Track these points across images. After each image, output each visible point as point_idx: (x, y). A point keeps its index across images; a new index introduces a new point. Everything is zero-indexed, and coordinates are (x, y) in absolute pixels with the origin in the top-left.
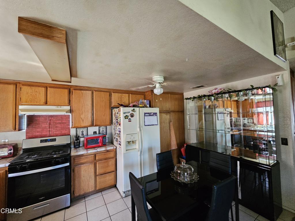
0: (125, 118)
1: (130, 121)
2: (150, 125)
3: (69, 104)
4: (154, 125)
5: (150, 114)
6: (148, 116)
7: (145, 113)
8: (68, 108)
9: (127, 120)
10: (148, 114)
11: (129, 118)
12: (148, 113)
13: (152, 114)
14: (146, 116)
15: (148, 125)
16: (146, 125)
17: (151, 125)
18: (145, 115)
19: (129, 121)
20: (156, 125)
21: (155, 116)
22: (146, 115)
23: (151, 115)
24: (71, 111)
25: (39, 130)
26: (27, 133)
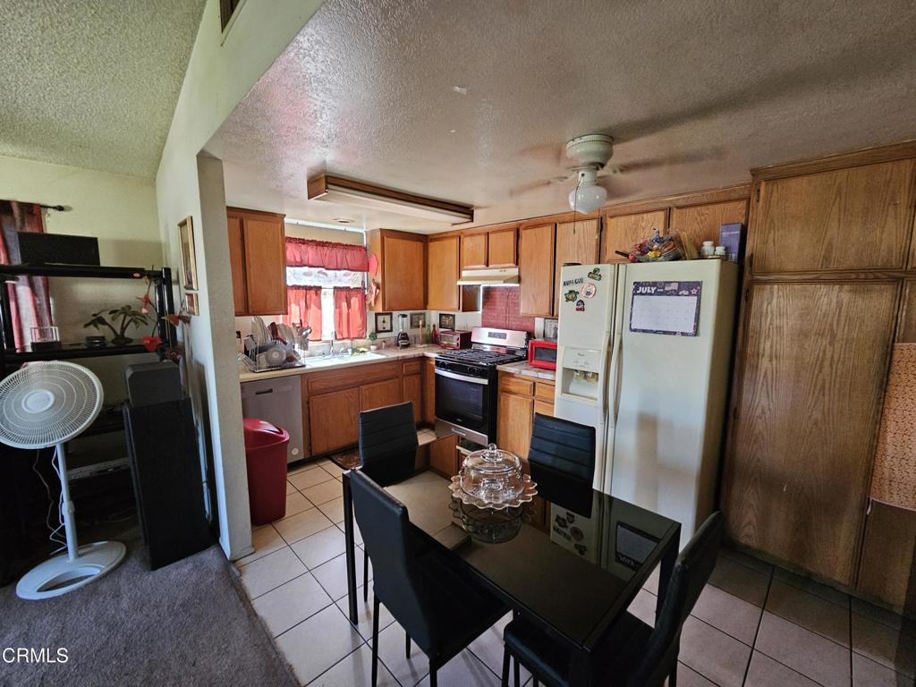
0: (568, 300)
1: (583, 309)
2: (651, 331)
3: (517, 264)
4: (675, 333)
5: (660, 289)
6: (651, 294)
7: (637, 285)
8: (515, 272)
9: (573, 305)
10: (653, 289)
11: (578, 300)
12: (654, 284)
13: (675, 286)
14: (641, 294)
15: (644, 331)
16: (635, 330)
17: (656, 332)
18: (636, 289)
19: (577, 310)
20: (683, 334)
21: (690, 294)
22: (641, 289)
23: (665, 293)
24: (519, 279)
25: (495, 314)
26: (483, 316)
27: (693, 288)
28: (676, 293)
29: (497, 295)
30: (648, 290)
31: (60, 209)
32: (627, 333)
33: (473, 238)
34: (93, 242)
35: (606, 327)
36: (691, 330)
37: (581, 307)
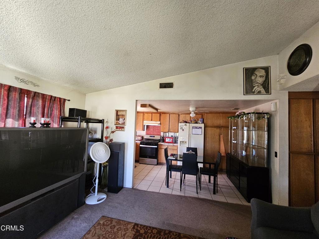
0: (181, 129)
4: (199, 134)
5: (196, 128)
7: (193, 127)
8: (159, 122)
11: (183, 129)
12: (195, 127)
13: (198, 127)
15: (195, 134)
23: (197, 128)
24: (160, 124)
25: (150, 132)
26: (146, 132)
27: (201, 128)
28: (199, 128)
29: (151, 127)
30: (194, 128)
31: (69, 100)
32: (192, 135)
33: (148, 114)
34: (85, 111)
35: (188, 134)
36: (201, 134)
37: (183, 130)
